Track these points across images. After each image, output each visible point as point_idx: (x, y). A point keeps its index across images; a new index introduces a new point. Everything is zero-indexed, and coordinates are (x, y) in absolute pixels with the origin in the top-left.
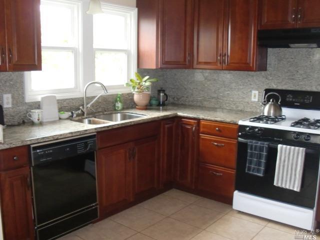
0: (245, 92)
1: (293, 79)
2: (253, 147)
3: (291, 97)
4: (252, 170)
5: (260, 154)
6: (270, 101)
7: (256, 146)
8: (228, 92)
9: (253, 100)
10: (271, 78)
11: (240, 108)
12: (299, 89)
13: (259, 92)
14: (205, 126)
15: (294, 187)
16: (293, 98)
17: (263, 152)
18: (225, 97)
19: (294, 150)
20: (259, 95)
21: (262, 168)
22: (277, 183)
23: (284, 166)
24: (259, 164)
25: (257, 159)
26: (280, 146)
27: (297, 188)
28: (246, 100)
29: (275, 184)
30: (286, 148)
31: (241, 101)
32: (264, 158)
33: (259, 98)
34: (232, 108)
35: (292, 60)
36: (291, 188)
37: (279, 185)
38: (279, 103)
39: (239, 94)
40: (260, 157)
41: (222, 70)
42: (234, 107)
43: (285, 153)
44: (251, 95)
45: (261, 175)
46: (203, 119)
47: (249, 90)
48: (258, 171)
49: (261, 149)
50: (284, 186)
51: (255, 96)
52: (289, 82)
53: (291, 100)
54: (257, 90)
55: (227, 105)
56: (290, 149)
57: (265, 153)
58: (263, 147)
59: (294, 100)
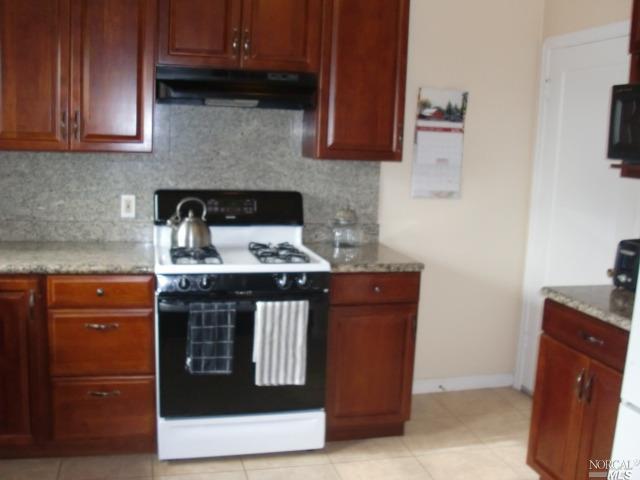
0: (103, 199)
1: (210, 168)
2: (203, 317)
3: (216, 203)
4: (203, 366)
5: (220, 330)
6: (187, 216)
7: (209, 316)
8: (61, 202)
9: (124, 214)
10: (163, 167)
11: (93, 237)
12: (223, 188)
13: (137, 198)
14: (61, 289)
15: (293, 378)
16: (220, 206)
17: (226, 323)
18: (52, 213)
19: (289, 307)
20: (137, 204)
21: (228, 357)
22: (262, 379)
23: (271, 343)
24: (219, 349)
25: (213, 340)
26: (260, 305)
27: (299, 380)
28: (109, 218)
29: (258, 382)
30: (274, 307)
31: (95, 220)
32: (229, 336)
33: (136, 210)
34: (75, 237)
35: (206, 130)
36: (289, 382)
37: (266, 382)
38: (203, 218)
39: (88, 206)
40: (221, 334)
41: (69, 150)
42: (78, 234)
43: (273, 318)
44: (119, 206)
45: (227, 371)
46: (58, 274)
47: (114, 194)
48: (220, 364)
49: (222, 318)
50: (274, 382)
51: (128, 207)
52: (202, 173)
53: (216, 209)
54: (132, 193)
55: (61, 232)
56: (281, 308)
57: (230, 326)
58: (226, 313)
59: (223, 210)
